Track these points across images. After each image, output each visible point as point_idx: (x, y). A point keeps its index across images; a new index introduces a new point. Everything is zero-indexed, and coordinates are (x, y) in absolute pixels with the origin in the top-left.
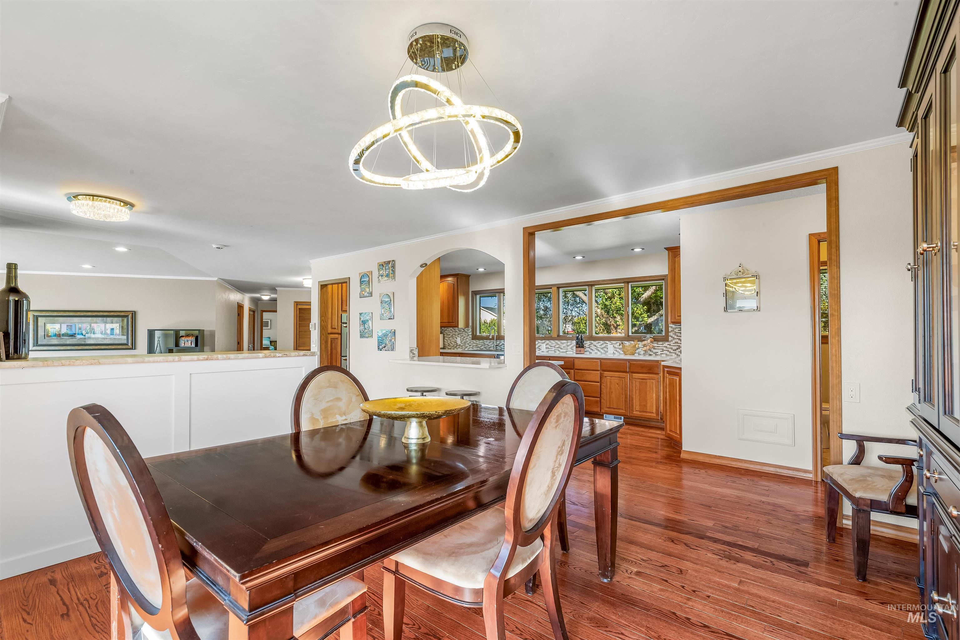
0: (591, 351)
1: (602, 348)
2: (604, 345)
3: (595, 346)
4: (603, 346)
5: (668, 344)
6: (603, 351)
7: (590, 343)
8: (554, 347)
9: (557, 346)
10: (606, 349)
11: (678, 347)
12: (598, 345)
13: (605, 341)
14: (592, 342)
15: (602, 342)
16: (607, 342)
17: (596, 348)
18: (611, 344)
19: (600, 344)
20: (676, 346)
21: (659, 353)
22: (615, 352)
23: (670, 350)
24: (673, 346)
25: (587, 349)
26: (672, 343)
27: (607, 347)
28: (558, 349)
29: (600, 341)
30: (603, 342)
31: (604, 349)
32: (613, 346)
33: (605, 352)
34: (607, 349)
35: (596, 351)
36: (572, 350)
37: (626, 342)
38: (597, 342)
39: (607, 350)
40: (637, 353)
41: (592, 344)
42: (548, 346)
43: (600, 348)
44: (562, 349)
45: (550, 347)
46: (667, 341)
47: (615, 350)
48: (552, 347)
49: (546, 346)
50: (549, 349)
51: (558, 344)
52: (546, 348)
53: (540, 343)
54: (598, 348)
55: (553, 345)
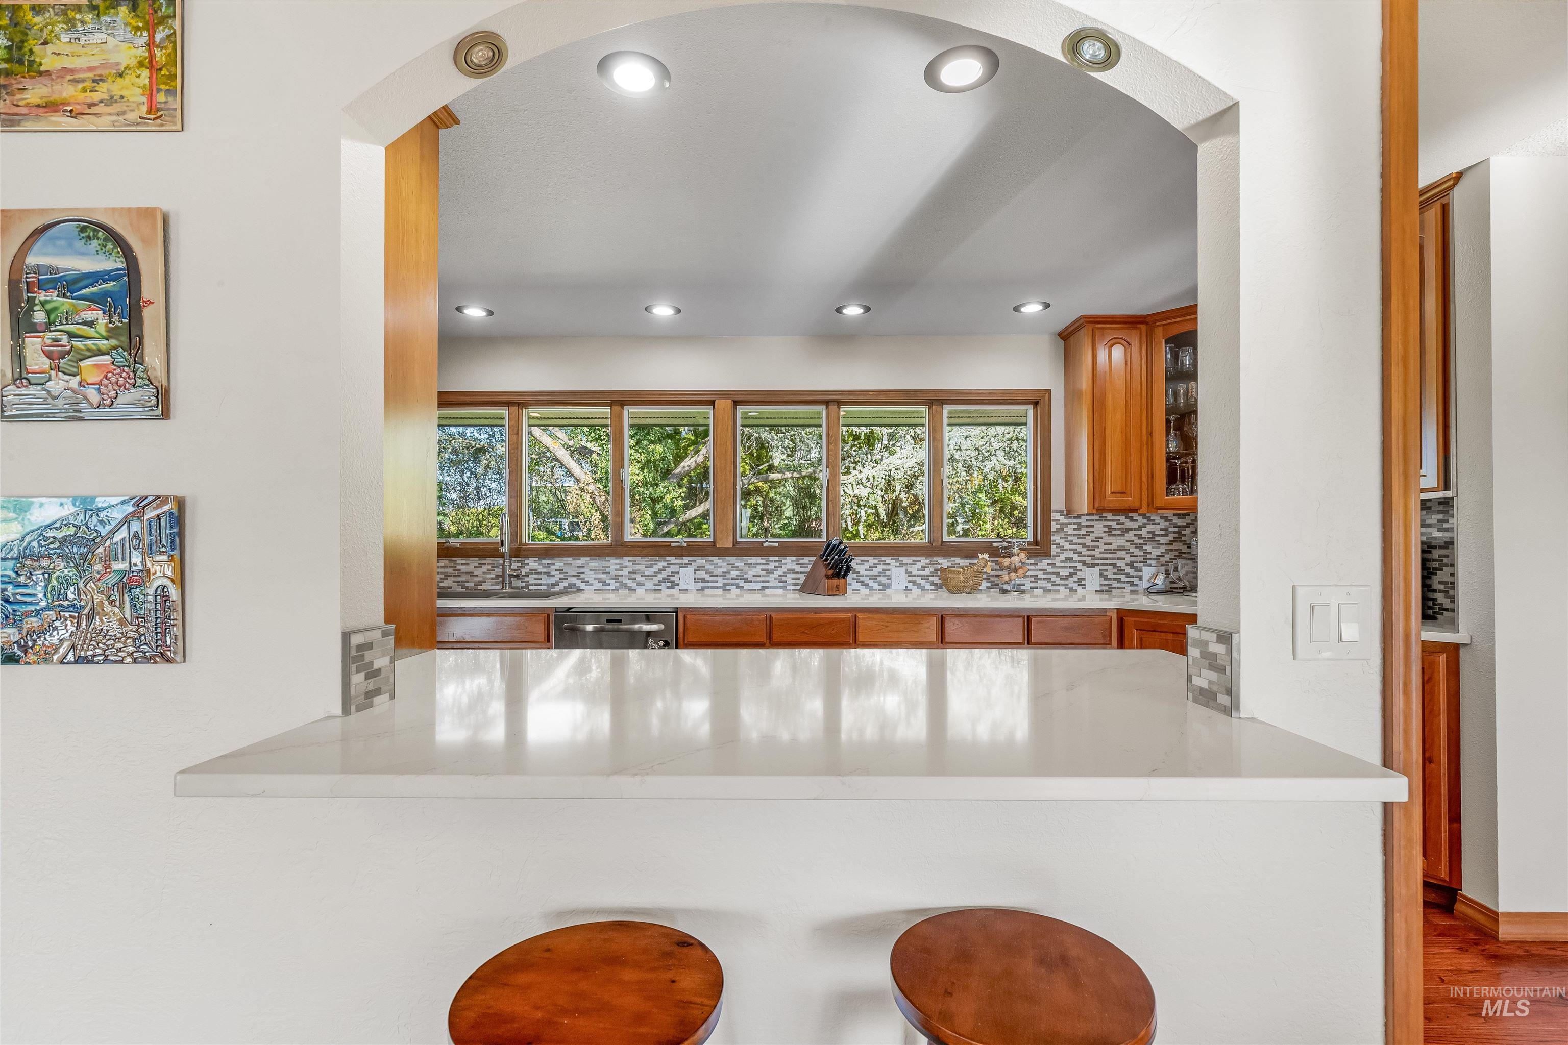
1: (874, 577)
2: (880, 568)
4: (876, 571)
5: (1048, 564)
6: (875, 586)
8: (724, 575)
9: (734, 574)
10: (884, 580)
11: (1073, 571)
12: (861, 569)
13: (884, 558)
15: (874, 561)
16: (889, 559)
18: (898, 566)
19: (869, 568)
20: (1067, 567)
21: (1027, 588)
22: (910, 587)
23: (1054, 578)
24: (1062, 567)
26: (1058, 560)
27: (888, 573)
28: (737, 582)
29: (865, 559)
30: (878, 562)
31: (879, 579)
32: (906, 570)
33: (881, 587)
34: (889, 578)
35: (856, 586)
36: (781, 585)
37: (940, 561)
39: (886, 582)
42: (701, 574)
43: (867, 576)
44: (751, 582)
45: (708, 577)
46: (1048, 555)
47: (909, 582)
48: (716, 576)
49: (695, 573)
50: (708, 582)
51: (737, 569)
52: (695, 579)
53: (673, 564)
54: (863, 576)
55: (720, 571)
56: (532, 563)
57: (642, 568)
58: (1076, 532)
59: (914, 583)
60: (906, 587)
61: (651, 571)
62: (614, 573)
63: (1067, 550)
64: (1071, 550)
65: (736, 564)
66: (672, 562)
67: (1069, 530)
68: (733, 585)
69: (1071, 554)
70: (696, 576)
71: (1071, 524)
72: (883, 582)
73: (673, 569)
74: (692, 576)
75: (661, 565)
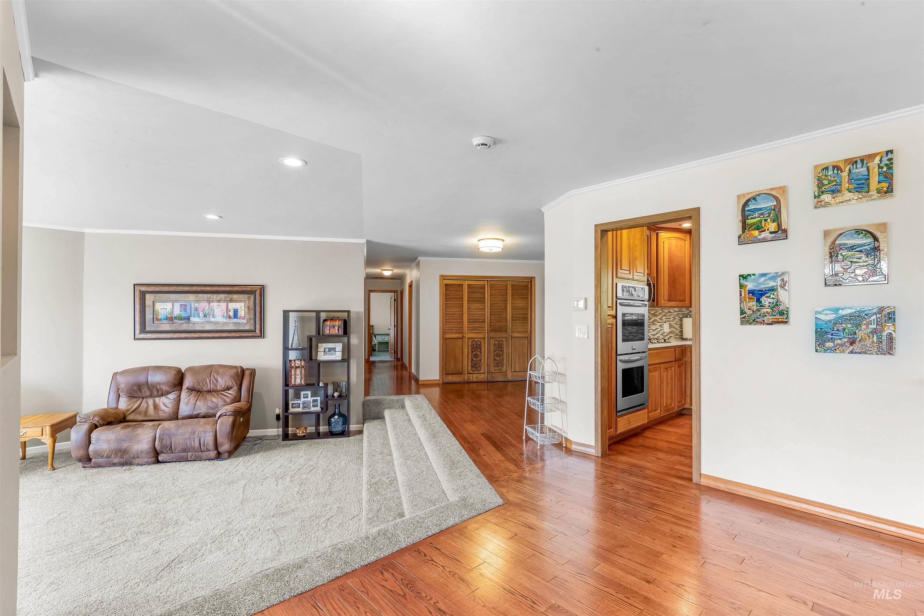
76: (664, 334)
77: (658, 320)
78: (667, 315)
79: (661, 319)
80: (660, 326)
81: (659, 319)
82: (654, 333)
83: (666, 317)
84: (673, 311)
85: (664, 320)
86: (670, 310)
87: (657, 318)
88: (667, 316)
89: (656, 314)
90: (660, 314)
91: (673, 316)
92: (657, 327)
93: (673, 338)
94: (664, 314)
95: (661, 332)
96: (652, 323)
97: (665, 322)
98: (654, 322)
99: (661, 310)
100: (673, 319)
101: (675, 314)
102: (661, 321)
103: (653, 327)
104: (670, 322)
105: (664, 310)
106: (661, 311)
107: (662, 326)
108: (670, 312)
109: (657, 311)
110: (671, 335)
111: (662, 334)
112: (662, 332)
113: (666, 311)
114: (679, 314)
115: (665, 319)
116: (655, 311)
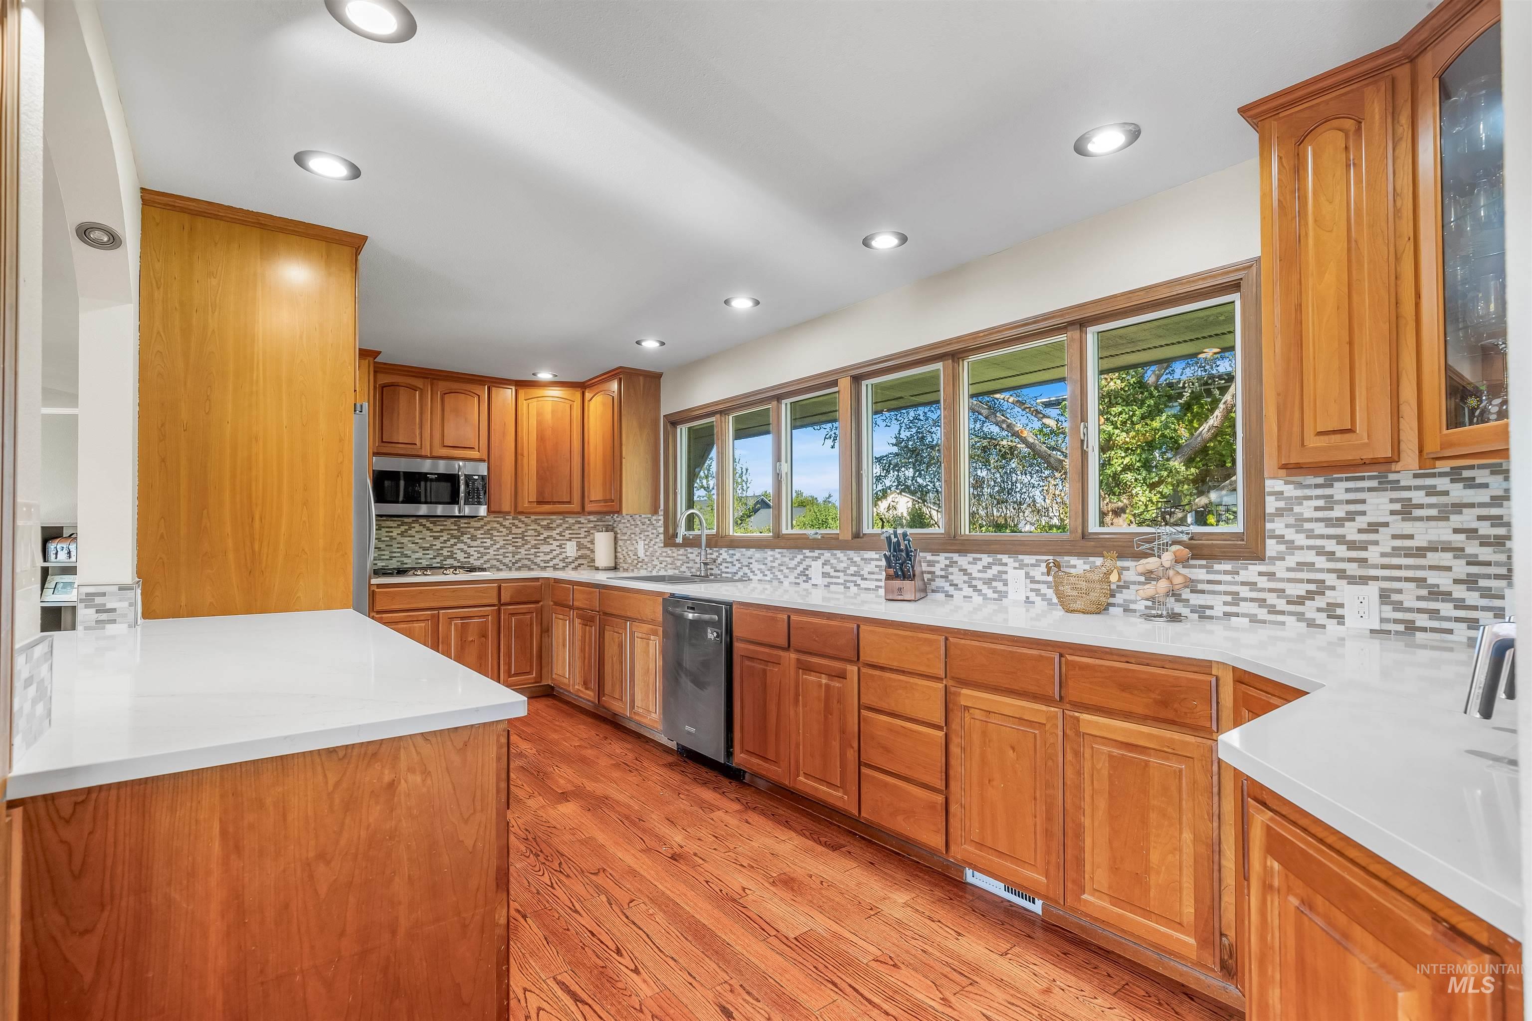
0: (951, 590)
1: (988, 582)
2: (995, 569)
3: (964, 571)
4: (990, 573)
5: (1261, 574)
6: (990, 593)
7: (947, 562)
8: (845, 572)
9: (853, 569)
10: (999, 585)
11: (1312, 587)
12: (974, 570)
13: (999, 556)
14: (955, 557)
15: (986, 559)
16: (1005, 558)
17: (966, 578)
18: (1017, 565)
19: (979, 566)
20: (1301, 581)
21: (1219, 610)
22: (1033, 596)
23: (1272, 599)
24: (1290, 580)
25: (939, 582)
26: (1280, 569)
27: (1004, 577)
28: (854, 578)
29: (978, 556)
30: (990, 560)
31: (994, 584)
32: (1027, 574)
33: (996, 596)
34: (1006, 584)
35: (968, 591)
37: (1074, 561)
38: (970, 557)
39: (1004, 589)
40: (1119, 605)
41: (953, 563)
42: (827, 569)
43: (980, 579)
44: (866, 579)
45: (833, 574)
46: (1258, 556)
47: (1032, 590)
48: (838, 571)
49: (823, 567)
50: (832, 577)
51: (854, 563)
52: (823, 573)
53: (807, 557)
54: (975, 579)
55: (841, 566)
56: (724, 554)
57: (786, 559)
58: (1320, 514)
59: (1037, 591)
60: (1028, 598)
61: (792, 564)
62: (770, 564)
63: (1301, 548)
64: (1309, 548)
65: (855, 559)
66: (807, 555)
67: (1307, 510)
68: (852, 582)
69: (1310, 557)
70: (824, 571)
71: (1309, 498)
72: (999, 589)
73: (808, 562)
74: (821, 570)
75: (800, 557)
76: (566, 560)
77: (555, 535)
78: (573, 528)
79: (560, 534)
80: (560, 546)
81: (557, 534)
82: (548, 557)
83: (571, 532)
84: (586, 521)
85: (568, 536)
86: (579, 519)
87: (554, 533)
88: (574, 530)
89: (551, 526)
90: (559, 526)
91: (586, 530)
92: (553, 547)
93: (585, 566)
94: (567, 526)
95: (561, 557)
96: (543, 542)
97: (570, 540)
98: (548, 540)
99: (561, 519)
100: (586, 534)
101: (589, 526)
102: (561, 538)
103: (545, 548)
104: (579, 540)
105: (567, 519)
106: (561, 521)
107: (563, 546)
108: (580, 523)
109: (552, 521)
110: (580, 561)
111: (563, 560)
112: (564, 555)
113: (571, 521)
114: (598, 525)
115: (570, 534)
116: (549, 521)
